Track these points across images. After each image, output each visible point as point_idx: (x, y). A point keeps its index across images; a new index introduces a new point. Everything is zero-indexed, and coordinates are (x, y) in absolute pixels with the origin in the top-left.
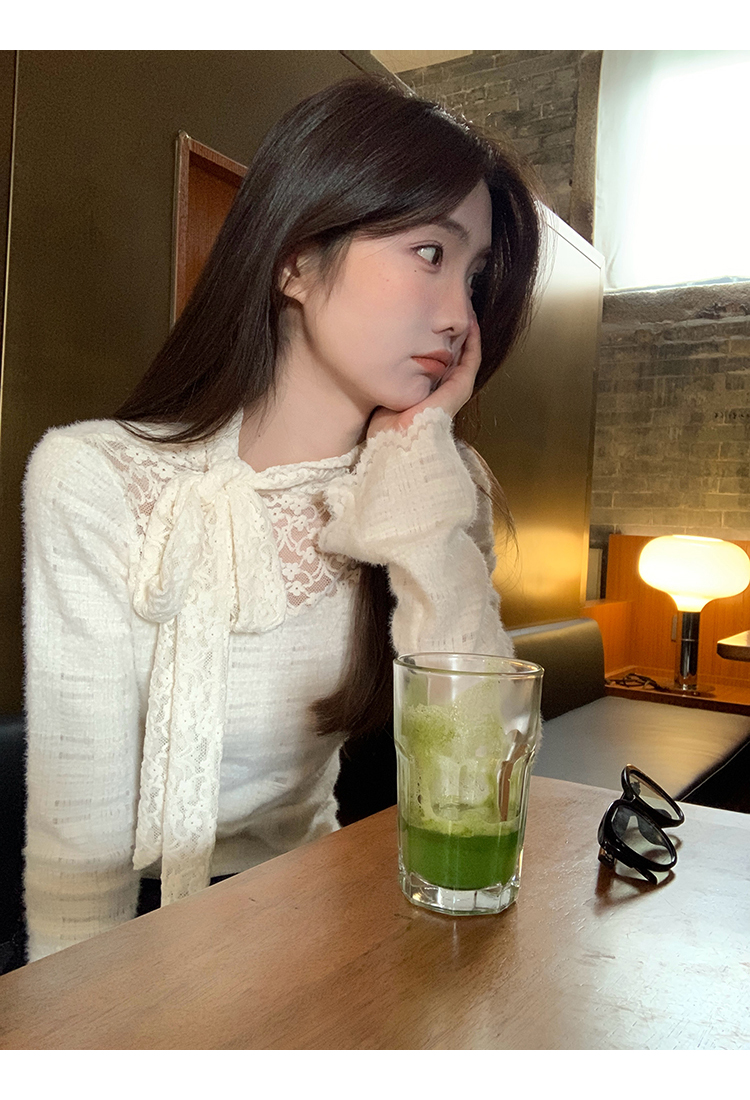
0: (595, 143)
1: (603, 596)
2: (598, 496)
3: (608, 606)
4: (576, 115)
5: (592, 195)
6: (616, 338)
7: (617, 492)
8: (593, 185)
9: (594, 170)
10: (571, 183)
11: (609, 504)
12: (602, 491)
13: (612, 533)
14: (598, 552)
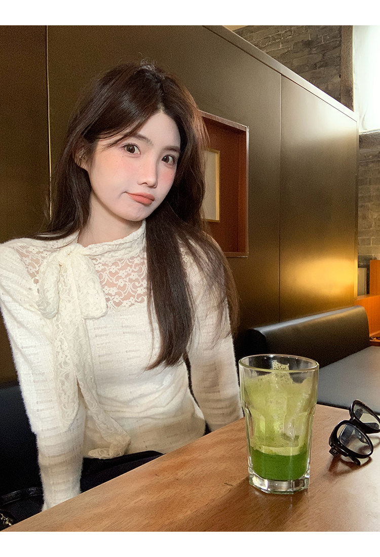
0: (352, 54)
1: (368, 292)
2: (363, 240)
3: (370, 298)
4: (341, 40)
5: (352, 82)
6: (368, 156)
7: (373, 237)
8: (352, 77)
9: (352, 69)
10: (340, 77)
11: (370, 244)
12: (365, 237)
13: (372, 259)
14: (364, 270)
